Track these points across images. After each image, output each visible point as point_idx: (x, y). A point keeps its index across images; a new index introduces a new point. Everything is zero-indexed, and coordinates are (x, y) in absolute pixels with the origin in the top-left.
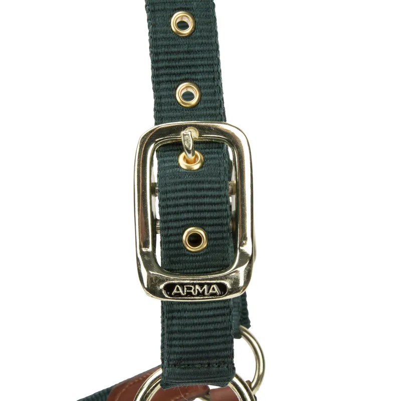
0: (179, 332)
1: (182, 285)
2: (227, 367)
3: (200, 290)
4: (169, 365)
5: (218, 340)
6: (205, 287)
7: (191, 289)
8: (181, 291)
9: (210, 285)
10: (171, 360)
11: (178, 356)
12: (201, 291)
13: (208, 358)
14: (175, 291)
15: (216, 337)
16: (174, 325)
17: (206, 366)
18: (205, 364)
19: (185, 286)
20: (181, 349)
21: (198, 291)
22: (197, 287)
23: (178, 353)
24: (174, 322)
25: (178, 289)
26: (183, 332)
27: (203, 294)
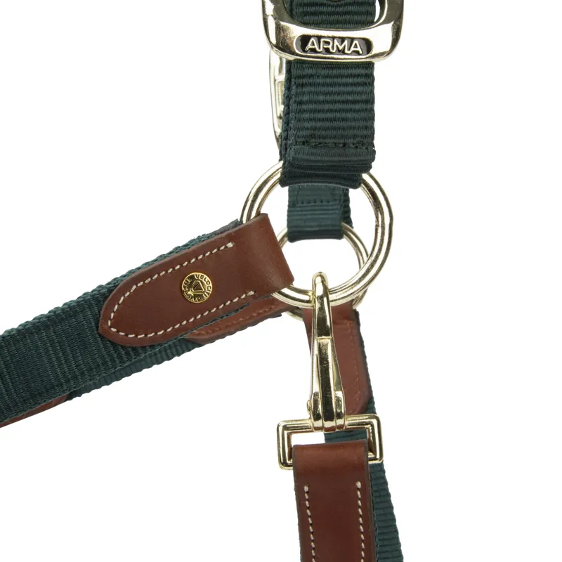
0: (311, 102)
1: (319, 38)
2: (367, 149)
3: (339, 46)
4: (296, 142)
5: (356, 115)
6: (346, 42)
7: (328, 43)
8: (316, 46)
9: (352, 40)
10: (298, 137)
11: (308, 132)
12: (341, 48)
13: (342, 136)
14: (309, 46)
15: (355, 111)
16: (304, 93)
17: (341, 145)
18: (339, 143)
19: (322, 40)
20: (313, 124)
21: (338, 48)
22: (336, 43)
23: (307, 129)
24: (306, 89)
25: (313, 44)
26: (315, 102)
27: (343, 52)
